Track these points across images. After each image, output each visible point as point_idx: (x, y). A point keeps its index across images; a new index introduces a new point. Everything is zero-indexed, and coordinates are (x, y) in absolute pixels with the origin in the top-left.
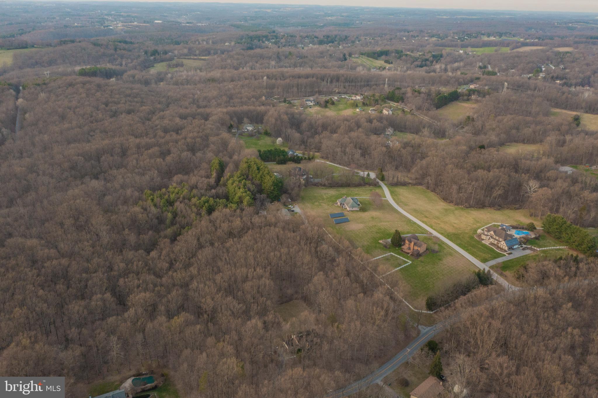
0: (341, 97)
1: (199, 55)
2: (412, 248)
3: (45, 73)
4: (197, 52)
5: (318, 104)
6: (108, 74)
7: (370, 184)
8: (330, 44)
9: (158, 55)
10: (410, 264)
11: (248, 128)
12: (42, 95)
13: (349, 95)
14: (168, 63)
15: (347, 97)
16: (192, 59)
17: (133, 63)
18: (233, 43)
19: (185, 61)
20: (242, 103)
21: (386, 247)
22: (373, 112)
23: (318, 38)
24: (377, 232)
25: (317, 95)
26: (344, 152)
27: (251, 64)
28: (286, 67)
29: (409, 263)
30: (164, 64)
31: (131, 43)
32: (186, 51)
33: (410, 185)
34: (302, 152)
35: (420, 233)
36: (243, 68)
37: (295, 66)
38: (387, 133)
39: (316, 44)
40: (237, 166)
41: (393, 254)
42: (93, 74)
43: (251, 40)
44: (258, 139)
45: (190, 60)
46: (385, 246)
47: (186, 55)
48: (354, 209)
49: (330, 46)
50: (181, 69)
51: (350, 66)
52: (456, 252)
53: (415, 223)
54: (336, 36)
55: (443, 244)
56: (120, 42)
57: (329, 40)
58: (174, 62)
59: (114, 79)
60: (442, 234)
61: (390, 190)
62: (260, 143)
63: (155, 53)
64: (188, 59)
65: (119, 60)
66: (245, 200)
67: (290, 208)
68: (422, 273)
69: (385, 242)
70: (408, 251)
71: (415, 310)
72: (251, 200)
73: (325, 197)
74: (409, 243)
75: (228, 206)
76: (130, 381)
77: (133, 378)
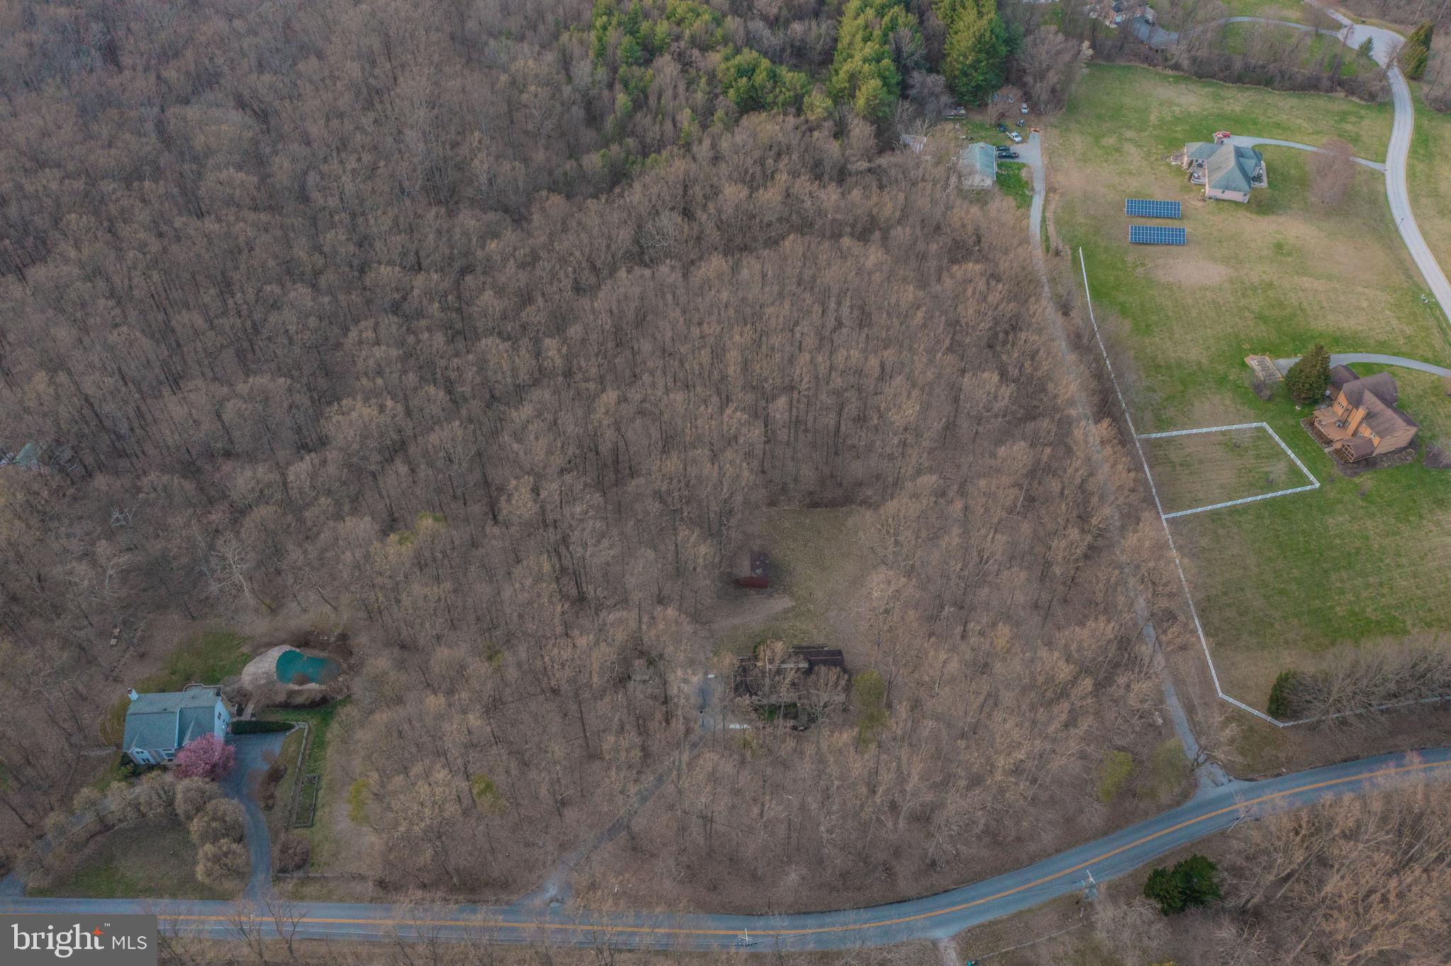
2: (1352, 427)
7: (1351, 88)
21: (1259, 392)
24: (1261, 318)
29: (1308, 487)
41: (1270, 431)
46: (1257, 387)
48: (1229, 195)
61: (1419, 128)
66: (864, 88)
67: (1008, 143)
68: (1338, 541)
69: (1265, 368)
70: (1333, 434)
71: (1220, 694)
72: (883, 94)
73: (1153, 118)
74: (1350, 407)
75: (802, 103)
76: (275, 654)
77: (287, 648)
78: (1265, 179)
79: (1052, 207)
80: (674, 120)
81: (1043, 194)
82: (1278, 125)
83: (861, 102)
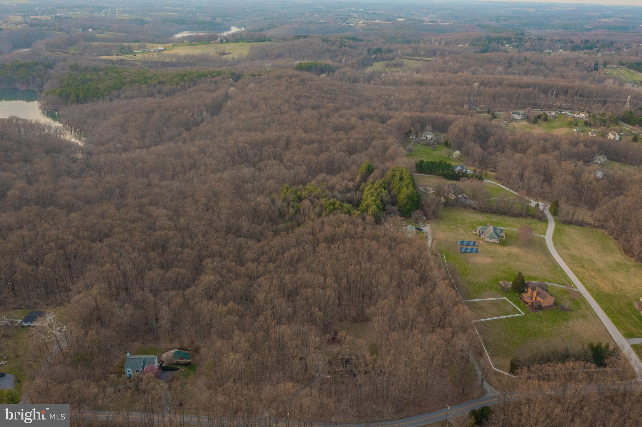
0: (561, 113)
1: (424, 56)
2: (534, 298)
3: (267, 65)
4: (422, 53)
5: (527, 118)
6: (321, 70)
7: (533, 217)
8: (586, 51)
9: (380, 53)
10: (523, 316)
11: (427, 136)
12: (251, 84)
13: (572, 111)
14: (387, 62)
15: (569, 114)
16: (414, 59)
17: (353, 61)
18: (467, 45)
19: (405, 62)
20: (436, 109)
21: (504, 291)
22: (595, 135)
23: (573, 42)
24: (504, 272)
25: (530, 108)
26: (521, 176)
27: (474, 68)
28: (514, 74)
29: (521, 315)
30: (383, 63)
31: (361, 40)
32: (410, 51)
33: (589, 227)
34: (473, 168)
35: (560, 284)
36: (463, 72)
37: (526, 73)
38: (596, 161)
39: (568, 50)
40: (384, 172)
41: (508, 300)
42: (309, 68)
43: (489, 43)
44: (435, 149)
45: (412, 61)
46: (503, 289)
47: (410, 55)
48: (492, 240)
49: (585, 53)
50: (399, 69)
51: (596, 78)
52: (595, 316)
53: (562, 271)
54: (598, 41)
55: (584, 303)
56: (350, 39)
57: (589, 45)
58: (394, 62)
59: (324, 75)
60: (590, 291)
61: (556, 227)
62: (434, 154)
63: (379, 50)
64: (411, 59)
65: (340, 56)
66: (371, 208)
67: (419, 227)
68: (531, 329)
69: (505, 284)
70: (528, 301)
71: (494, 368)
72: (377, 210)
73: (467, 221)
74: (532, 291)
75: (351, 212)
76: (173, 351)
77: (177, 350)
78: (504, 237)
79: (434, 243)
80: (308, 216)
81: (431, 240)
82: (509, 225)
83: (370, 212)
